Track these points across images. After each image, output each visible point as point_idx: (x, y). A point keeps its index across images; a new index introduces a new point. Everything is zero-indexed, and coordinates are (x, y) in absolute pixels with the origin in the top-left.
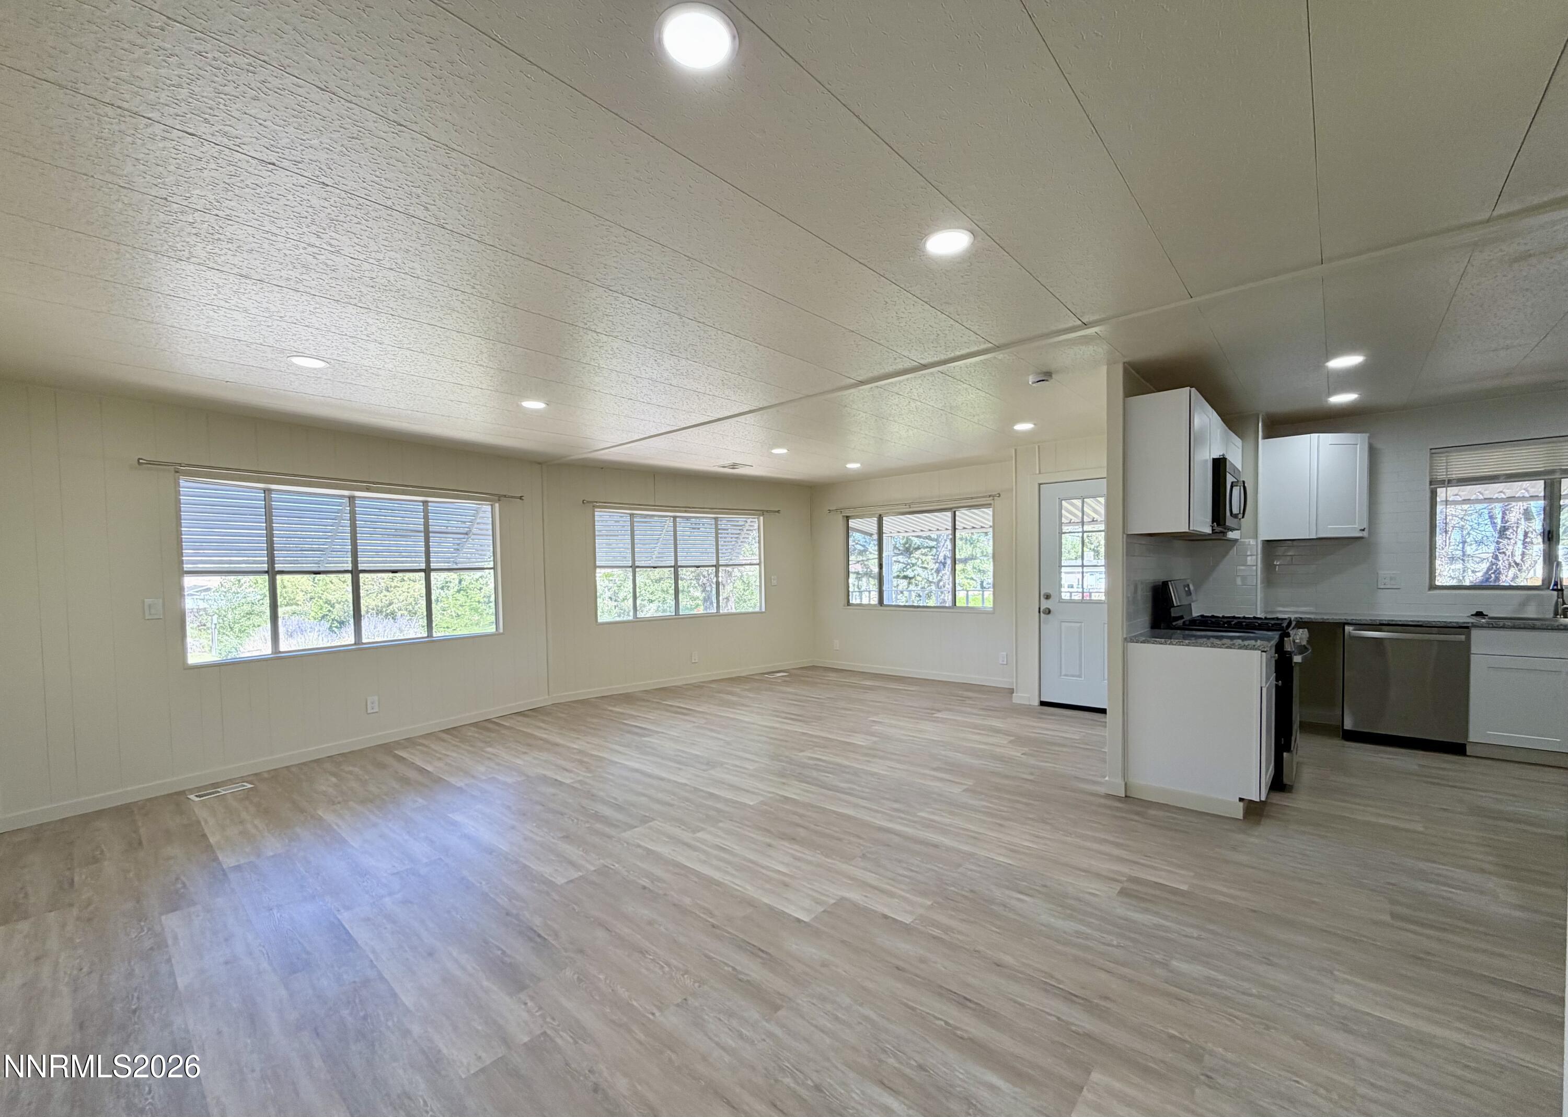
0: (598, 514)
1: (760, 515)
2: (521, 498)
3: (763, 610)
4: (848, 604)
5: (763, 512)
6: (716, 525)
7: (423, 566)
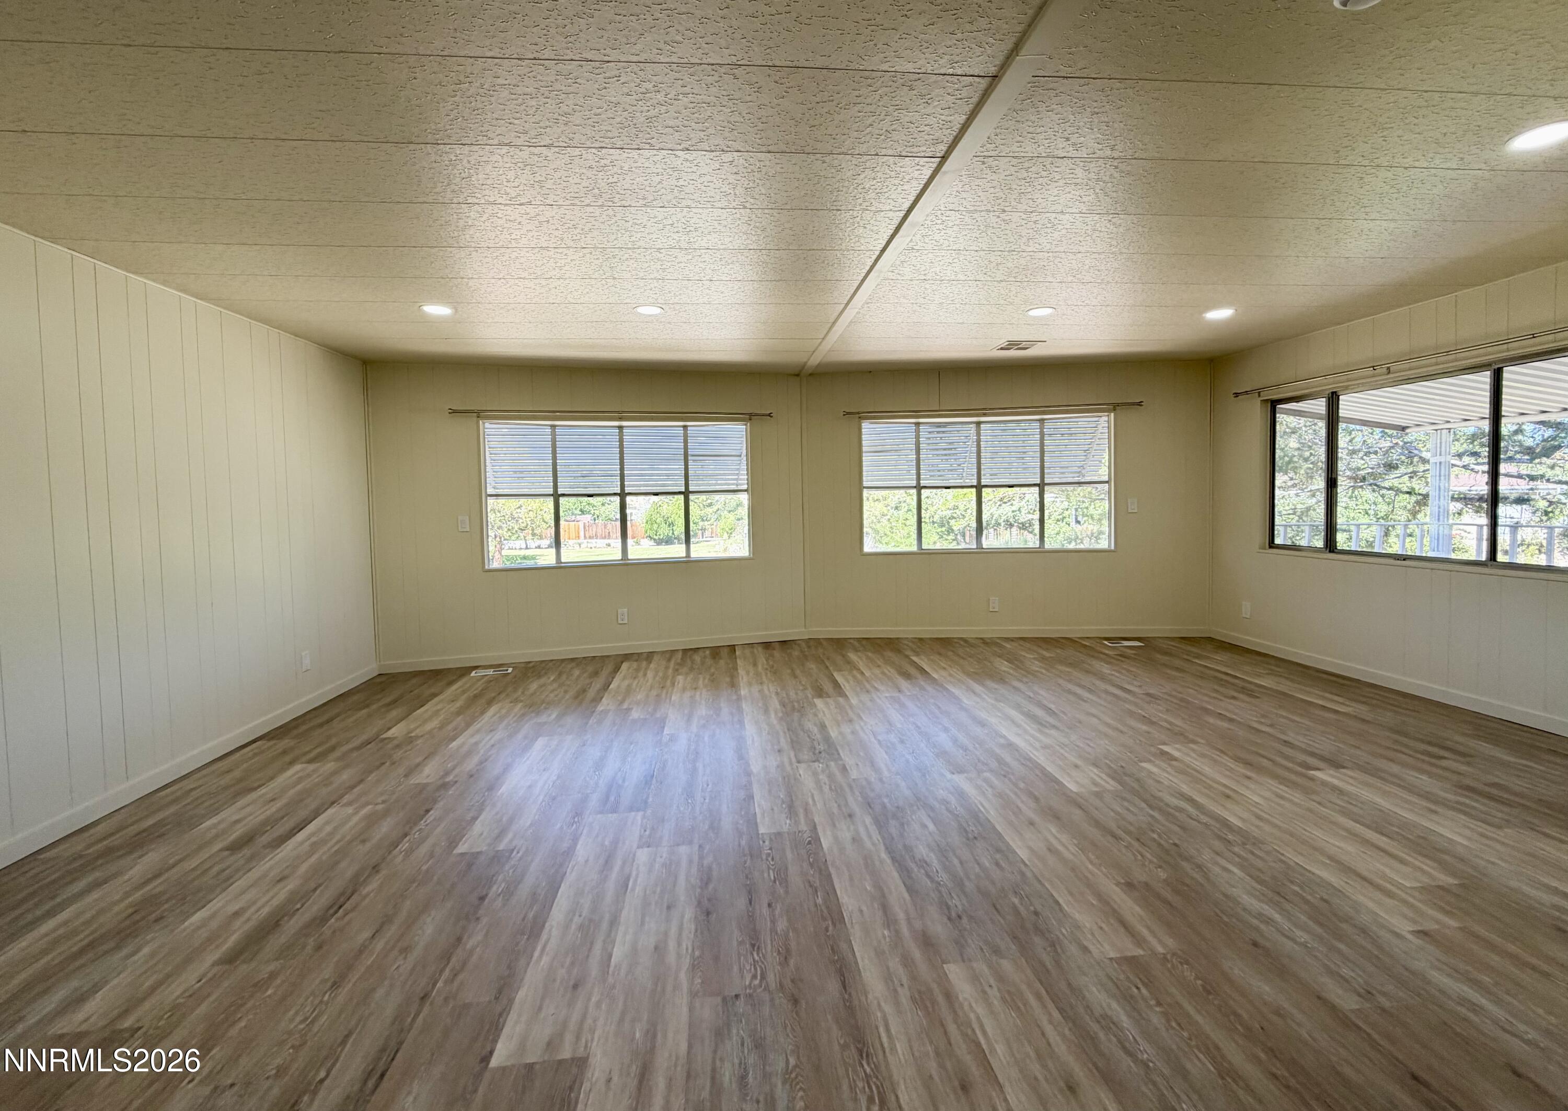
0: (866, 426)
1: (1109, 411)
2: (770, 415)
3: (1113, 548)
4: (1272, 544)
5: (1114, 407)
6: (1042, 428)
7: (683, 489)
